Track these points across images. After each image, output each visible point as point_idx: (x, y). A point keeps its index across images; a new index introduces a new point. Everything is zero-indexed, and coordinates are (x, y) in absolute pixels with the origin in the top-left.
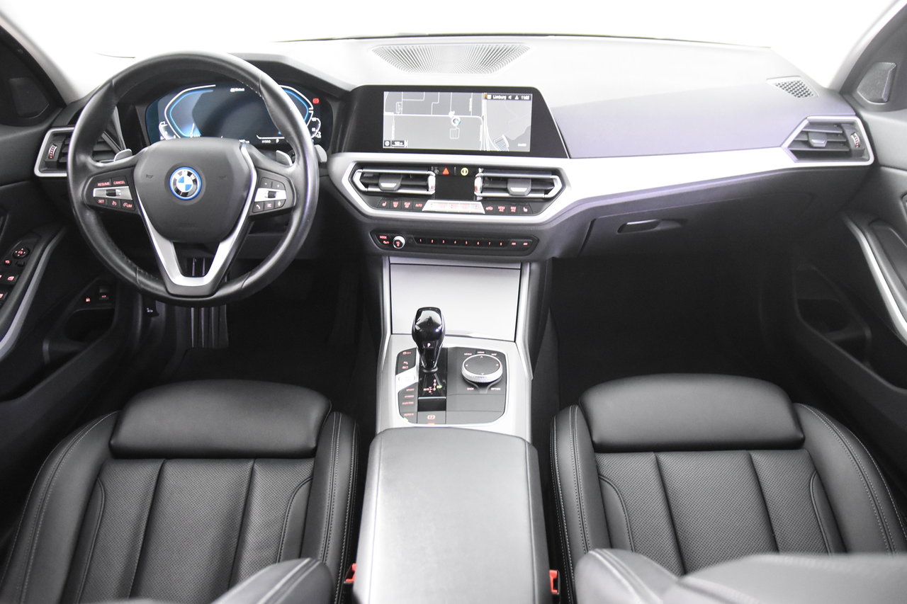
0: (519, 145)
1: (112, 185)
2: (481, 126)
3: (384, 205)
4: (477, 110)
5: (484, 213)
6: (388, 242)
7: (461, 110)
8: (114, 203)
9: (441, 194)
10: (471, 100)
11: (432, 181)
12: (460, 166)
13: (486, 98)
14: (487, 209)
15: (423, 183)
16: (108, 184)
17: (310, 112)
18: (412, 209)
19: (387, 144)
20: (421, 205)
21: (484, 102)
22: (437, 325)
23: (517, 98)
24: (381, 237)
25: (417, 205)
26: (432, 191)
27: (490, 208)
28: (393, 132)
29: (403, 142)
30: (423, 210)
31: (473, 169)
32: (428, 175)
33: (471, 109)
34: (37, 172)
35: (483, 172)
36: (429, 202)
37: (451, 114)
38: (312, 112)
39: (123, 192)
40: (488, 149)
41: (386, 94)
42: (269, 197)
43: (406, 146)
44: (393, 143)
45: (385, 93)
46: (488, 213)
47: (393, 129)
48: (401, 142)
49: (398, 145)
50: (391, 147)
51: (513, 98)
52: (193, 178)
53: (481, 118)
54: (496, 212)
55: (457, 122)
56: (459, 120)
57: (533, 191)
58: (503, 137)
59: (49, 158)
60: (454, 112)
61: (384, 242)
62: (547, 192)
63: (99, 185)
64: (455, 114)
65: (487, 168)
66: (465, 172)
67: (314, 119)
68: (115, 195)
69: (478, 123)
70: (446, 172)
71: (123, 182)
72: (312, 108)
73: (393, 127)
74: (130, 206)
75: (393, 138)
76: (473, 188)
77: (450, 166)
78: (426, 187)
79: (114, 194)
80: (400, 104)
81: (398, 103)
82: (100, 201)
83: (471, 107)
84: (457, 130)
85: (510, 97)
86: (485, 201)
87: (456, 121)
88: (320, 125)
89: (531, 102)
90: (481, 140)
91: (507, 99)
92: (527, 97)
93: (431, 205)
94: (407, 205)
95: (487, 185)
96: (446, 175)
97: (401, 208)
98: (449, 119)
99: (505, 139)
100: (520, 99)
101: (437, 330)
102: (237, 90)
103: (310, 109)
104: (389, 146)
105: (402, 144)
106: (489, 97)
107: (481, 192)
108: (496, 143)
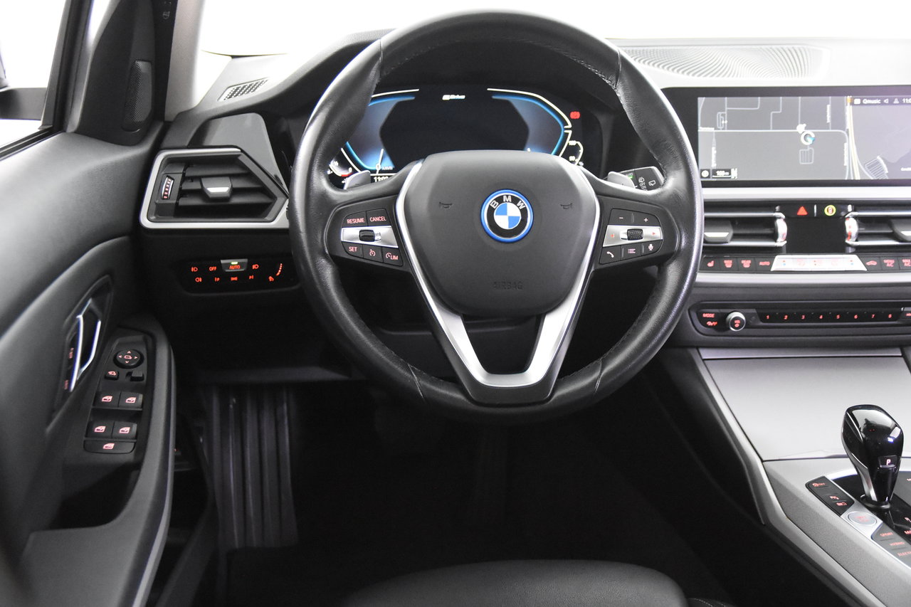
0: (903, 169)
1: (368, 223)
2: (846, 145)
3: (711, 264)
4: (839, 121)
5: (866, 270)
6: (715, 323)
7: (814, 121)
8: (372, 252)
9: (797, 245)
10: (829, 107)
11: (782, 227)
12: (823, 203)
13: (852, 104)
14: (868, 264)
15: (768, 231)
16: (362, 220)
17: (566, 131)
18: (754, 270)
19: (704, 174)
20: (767, 263)
21: (849, 110)
23: (896, 101)
24: (705, 315)
25: (761, 264)
26: (781, 242)
27: (872, 263)
28: (713, 157)
29: (729, 171)
30: (773, 269)
31: (840, 204)
32: (775, 218)
33: (829, 120)
34: (145, 222)
35: (854, 210)
36: (778, 258)
37: (801, 128)
38: (570, 132)
39: (383, 233)
40: (858, 177)
41: (701, 101)
43: (734, 175)
44: (714, 172)
45: (699, 99)
46: (870, 270)
47: (714, 152)
48: (726, 171)
49: (721, 174)
50: (711, 180)
51: (891, 103)
52: (522, 207)
53: (845, 133)
54: (882, 269)
55: (810, 141)
56: (813, 136)
58: (879, 158)
59: (163, 199)
60: (805, 125)
61: (709, 323)
63: (349, 221)
64: (806, 128)
65: (859, 205)
66: (830, 211)
67: (573, 143)
68: (373, 240)
69: (841, 140)
70: (802, 212)
71: (383, 219)
72: (570, 126)
73: (713, 149)
74: (396, 258)
75: (714, 165)
76: (843, 234)
77: (808, 203)
78: (774, 236)
79: (372, 238)
80: (723, 115)
81: (720, 113)
82: (351, 249)
83: (829, 116)
84: (811, 151)
85: (886, 101)
86: (859, 251)
87: (808, 138)
88: (581, 151)
90: (846, 164)
91: (882, 103)
92: (910, 101)
93: (780, 262)
94: (746, 263)
95: (864, 230)
96: (802, 217)
97: (737, 269)
98: (798, 135)
99: (882, 162)
100: (901, 103)
102: (453, 97)
103: (566, 127)
104: (709, 177)
105: (728, 173)
106: (857, 101)
107: (857, 241)
108: (869, 168)
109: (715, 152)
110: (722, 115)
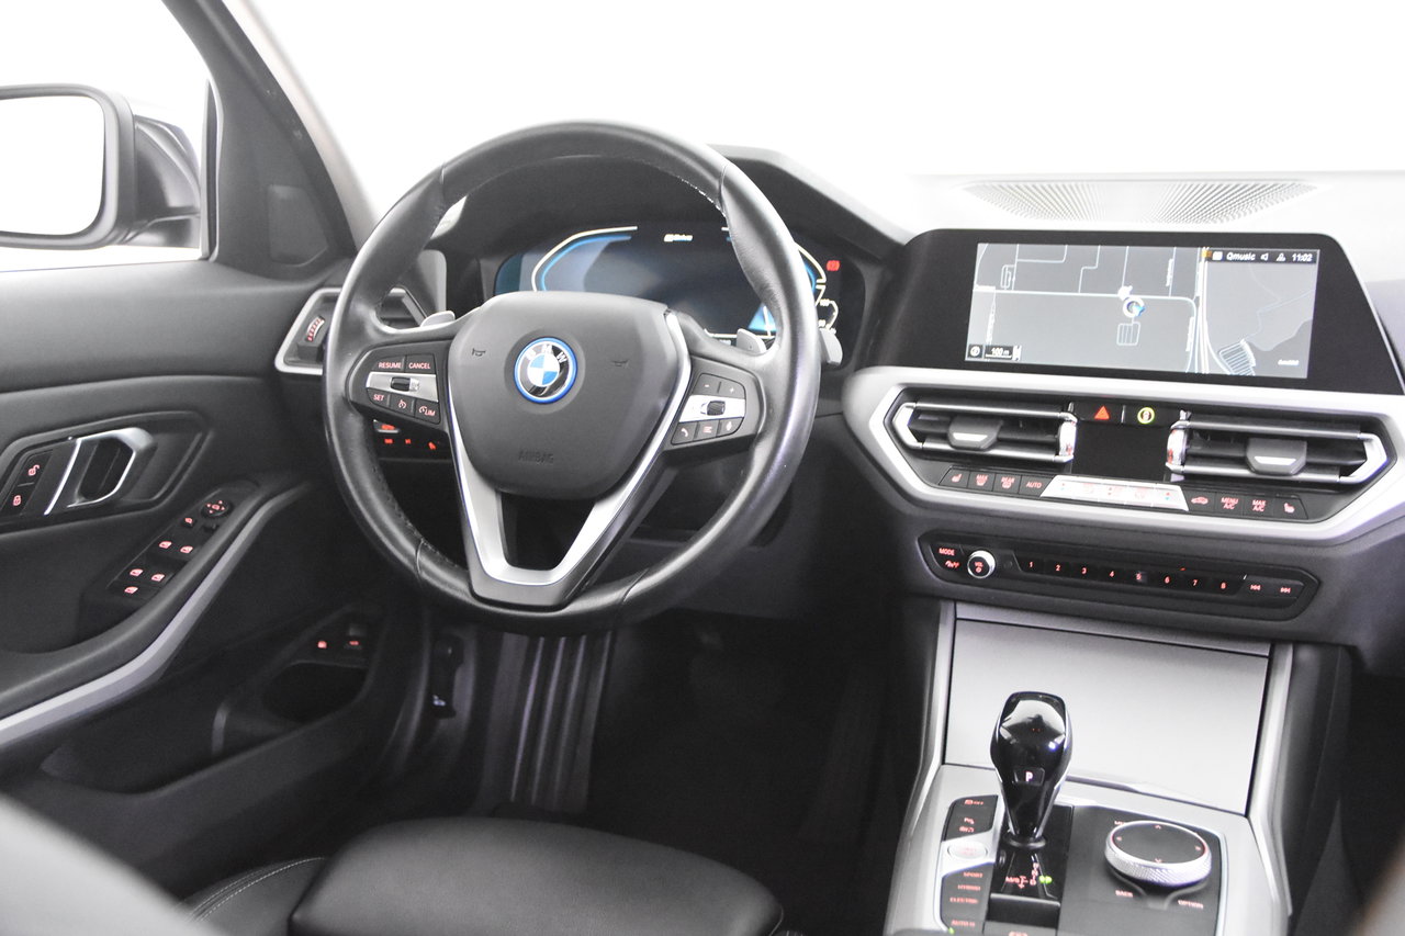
0: (1281, 362)
1: (406, 369)
2: (1192, 319)
3: (956, 479)
4: (1185, 284)
5: (1186, 509)
6: (956, 565)
7: (1147, 282)
8: (402, 404)
9: (1084, 464)
10: (1171, 262)
11: (1068, 434)
12: (1136, 404)
13: (1209, 259)
14: (1194, 501)
15: (1049, 438)
16: (398, 365)
17: (818, 287)
18: (1017, 493)
19: (975, 351)
20: (1038, 485)
21: (1202, 268)
22: (1054, 734)
23: (1281, 258)
24: (942, 551)
25: (1029, 485)
26: (1066, 456)
27: (1203, 501)
28: (990, 327)
29: (1010, 349)
30: (1044, 494)
31: (1169, 411)
32: (1061, 421)
33: (1169, 283)
34: (280, 364)
35: (1189, 419)
36: (1059, 479)
37: (1124, 292)
38: (823, 288)
39: (423, 385)
40: (1206, 370)
41: (982, 248)
42: (709, 414)
43: (1017, 356)
44: (989, 350)
45: (980, 245)
46: (1195, 510)
47: (991, 321)
48: (1005, 348)
49: (998, 354)
50: (982, 360)
51: (1272, 259)
52: (563, 360)
53: (1192, 302)
54: (1215, 511)
55: (1136, 310)
56: (1142, 304)
57: (1309, 466)
58: (1243, 343)
59: (307, 340)
60: (1130, 288)
61: (949, 564)
62: (1347, 471)
63: (381, 365)
64: (1131, 293)
65: (1199, 410)
66: (1146, 416)
67: (827, 301)
68: (407, 390)
69: (1186, 313)
70: (1103, 414)
71: (426, 366)
72: (824, 280)
73: (992, 316)
74: (432, 413)
75: (989, 341)
76: (1164, 454)
77: (1114, 403)
78: (1054, 447)
79: (406, 387)
80: (1011, 270)
81: (1007, 266)
82: (377, 398)
83: (1170, 277)
84: (1136, 326)
85: (1265, 257)
86: (1191, 483)
87: (1134, 308)
88: (835, 314)
89: (1314, 269)
90: (1189, 348)
91: (1258, 260)
92: (1307, 257)
93: (1061, 485)
94: (1007, 482)
95: (1197, 449)
96: (1101, 423)
97: (993, 489)
98: (1119, 302)
99: (1247, 349)
100: (1289, 260)
101: (1052, 746)
102: (678, 237)
103: (818, 281)
104: (980, 356)
105: (1007, 352)
106: (1218, 255)
107: (1183, 464)
108: (1225, 357)
109: (993, 321)
110: (1009, 269)
